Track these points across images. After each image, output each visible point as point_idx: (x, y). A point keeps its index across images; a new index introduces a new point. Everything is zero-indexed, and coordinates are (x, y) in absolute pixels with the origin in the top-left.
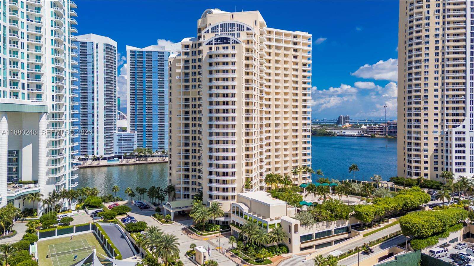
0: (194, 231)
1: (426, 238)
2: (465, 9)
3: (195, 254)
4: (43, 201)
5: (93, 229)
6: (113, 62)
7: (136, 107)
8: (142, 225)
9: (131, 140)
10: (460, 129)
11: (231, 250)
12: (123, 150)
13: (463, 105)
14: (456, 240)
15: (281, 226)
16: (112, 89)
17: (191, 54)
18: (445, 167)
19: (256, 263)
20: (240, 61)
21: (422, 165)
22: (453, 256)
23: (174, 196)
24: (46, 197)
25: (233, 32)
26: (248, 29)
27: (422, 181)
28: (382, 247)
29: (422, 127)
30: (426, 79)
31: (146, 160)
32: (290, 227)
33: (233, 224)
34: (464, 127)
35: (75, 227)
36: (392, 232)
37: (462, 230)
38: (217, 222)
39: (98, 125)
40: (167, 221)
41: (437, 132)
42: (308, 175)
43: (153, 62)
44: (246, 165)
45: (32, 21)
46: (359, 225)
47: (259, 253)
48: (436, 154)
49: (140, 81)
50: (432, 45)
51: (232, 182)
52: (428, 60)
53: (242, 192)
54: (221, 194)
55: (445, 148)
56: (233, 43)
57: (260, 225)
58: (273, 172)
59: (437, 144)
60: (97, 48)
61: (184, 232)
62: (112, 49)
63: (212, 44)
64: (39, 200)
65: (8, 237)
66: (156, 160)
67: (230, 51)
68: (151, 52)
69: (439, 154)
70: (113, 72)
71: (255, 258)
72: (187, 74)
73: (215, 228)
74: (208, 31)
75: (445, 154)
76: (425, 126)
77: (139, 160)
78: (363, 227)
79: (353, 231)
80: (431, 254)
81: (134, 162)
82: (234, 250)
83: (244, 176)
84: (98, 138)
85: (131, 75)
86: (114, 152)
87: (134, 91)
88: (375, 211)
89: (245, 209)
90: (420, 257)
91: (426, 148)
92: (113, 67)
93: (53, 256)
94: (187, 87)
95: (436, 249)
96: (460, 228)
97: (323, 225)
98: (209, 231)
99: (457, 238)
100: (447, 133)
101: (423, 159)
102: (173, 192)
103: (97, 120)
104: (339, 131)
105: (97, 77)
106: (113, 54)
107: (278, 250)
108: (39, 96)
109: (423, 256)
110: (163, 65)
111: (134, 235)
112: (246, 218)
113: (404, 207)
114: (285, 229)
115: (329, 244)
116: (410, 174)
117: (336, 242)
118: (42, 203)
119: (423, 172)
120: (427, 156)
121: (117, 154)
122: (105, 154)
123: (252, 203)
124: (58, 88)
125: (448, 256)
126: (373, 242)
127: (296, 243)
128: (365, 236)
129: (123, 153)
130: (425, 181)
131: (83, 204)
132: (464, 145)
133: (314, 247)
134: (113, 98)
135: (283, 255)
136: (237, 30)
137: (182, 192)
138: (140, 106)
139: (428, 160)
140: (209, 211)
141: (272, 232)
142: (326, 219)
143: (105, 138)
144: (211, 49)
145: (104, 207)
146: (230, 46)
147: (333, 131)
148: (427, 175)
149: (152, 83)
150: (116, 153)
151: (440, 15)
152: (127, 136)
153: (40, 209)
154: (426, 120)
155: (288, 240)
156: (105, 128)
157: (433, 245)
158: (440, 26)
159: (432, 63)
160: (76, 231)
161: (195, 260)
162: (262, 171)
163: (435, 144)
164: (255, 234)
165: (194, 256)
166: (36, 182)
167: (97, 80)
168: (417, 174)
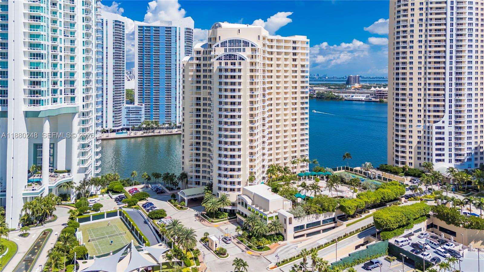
0: (206, 218)
1: (393, 230)
2: (445, 19)
3: (208, 241)
4: (76, 189)
5: (120, 215)
6: (122, 37)
7: (143, 81)
8: (162, 213)
9: (138, 113)
10: (440, 124)
11: (237, 237)
12: (131, 123)
13: (443, 103)
14: (420, 230)
15: (278, 218)
16: (121, 63)
17: (202, 59)
18: (427, 157)
19: (257, 250)
20: (246, 74)
21: (407, 155)
22: (414, 245)
23: (187, 183)
24: (78, 185)
25: (240, 47)
26: (252, 45)
27: (407, 170)
28: (360, 236)
29: (408, 121)
30: (411, 79)
31: (153, 132)
32: (285, 219)
33: (239, 213)
34: (443, 122)
35: (106, 213)
36: (370, 223)
37: (426, 222)
38: (225, 211)
39: (107, 99)
40: (181, 208)
41: (420, 126)
42: (305, 163)
43: (160, 37)
44: (250, 161)
45: (68, 36)
46: (344, 215)
47: (259, 241)
48: (419, 145)
49: (147, 56)
50: (416, 49)
51: (238, 176)
52: (412, 62)
53: (246, 185)
54: (229, 186)
55: (427, 141)
56: (239, 59)
57: (261, 217)
58: (274, 162)
59: (420, 137)
60: (107, 24)
61: (197, 218)
62: (121, 25)
63: (222, 59)
64: (72, 187)
65: (51, 221)
66: (163, 132)
67: (237, 67)
68: (159, 27)
69: (422, 145)
70: (122, 47)
71: (257, 245)
72: (198, 76)
73: (223, 216)
74: (218, 46)
75: (427, 146)
76: (410, 120)
77: (147, 133)
78: (347, 217)
79: (339, 221)
80: (396, 243)
81: (142, 134)
82: (239, 238)
83: (248, 170)
84: (107, 112)
85: (139, 50)
86: (122, 124)
87: (142, 65)
88: (356, 205)
89: (249, 202)
90: (387, 245)
91: (410, 140)
92: (122, 42)
93: (93, 240)
94: (198, 88)
95: (400, 239)
96: (424, 220)
97: (313, 217)
98: (218, 218)
99: (421, 229)
100: (429, 127)
101: (408, 150)
102: (186, 179)
103: (107, 94)
104: (347, 95)
105: (107, 53)
106: (122, 30)
107: (275, 238)
108: (73, 99)
109: (390, 245)
110: (170, 40)
111: (156, 222)
112: (250, 210)
113: (382, 200)
114: (281, 220)
115: (318, 232)
116: (397, 162)
117: (324, 231)
118: (74, 190)
119: (408, 161)
120: (412, 147)
121: (126, 127)
122: (113, 127)
123: (255, 196)
124: (87, 90)
125: (410, 244)
126: (353, 232)
127: (290, 233)
128: (347, 226)
129: (131, 125)
130: (409, 169)
131: (106, 189)
132: (443, 139)
133: (306, 235)
134: (122, 72)
135: (279, 242)
136: (243, 46)
137: (194, 180)
138: (147, 80)
139: (412, 150)
140: (219, 202)
141: (271, 224)
142: (315, 212)
143: (113, 111)
144: (220, 63)
145: (125, 192)
146: (237, 62)
147: (341, 95)
148: (412, 163)
149: (159, 57)
150: (124, 125)
151: (423, 23)
152: (134, 109)
153: (73, 195)
154: (411, 116)
155: (284, 230)
156: (114, 101)
157: (399, 235)
158: (423, 33)
159: (416, 65)
160: (107, 217)
161: (208, 246)
162: (264, 164)
163: (418, 137)
164: (257, 225)
165: (207, 243)
166: (69, 171)
167: (107, 55)
168: (403, 163)
